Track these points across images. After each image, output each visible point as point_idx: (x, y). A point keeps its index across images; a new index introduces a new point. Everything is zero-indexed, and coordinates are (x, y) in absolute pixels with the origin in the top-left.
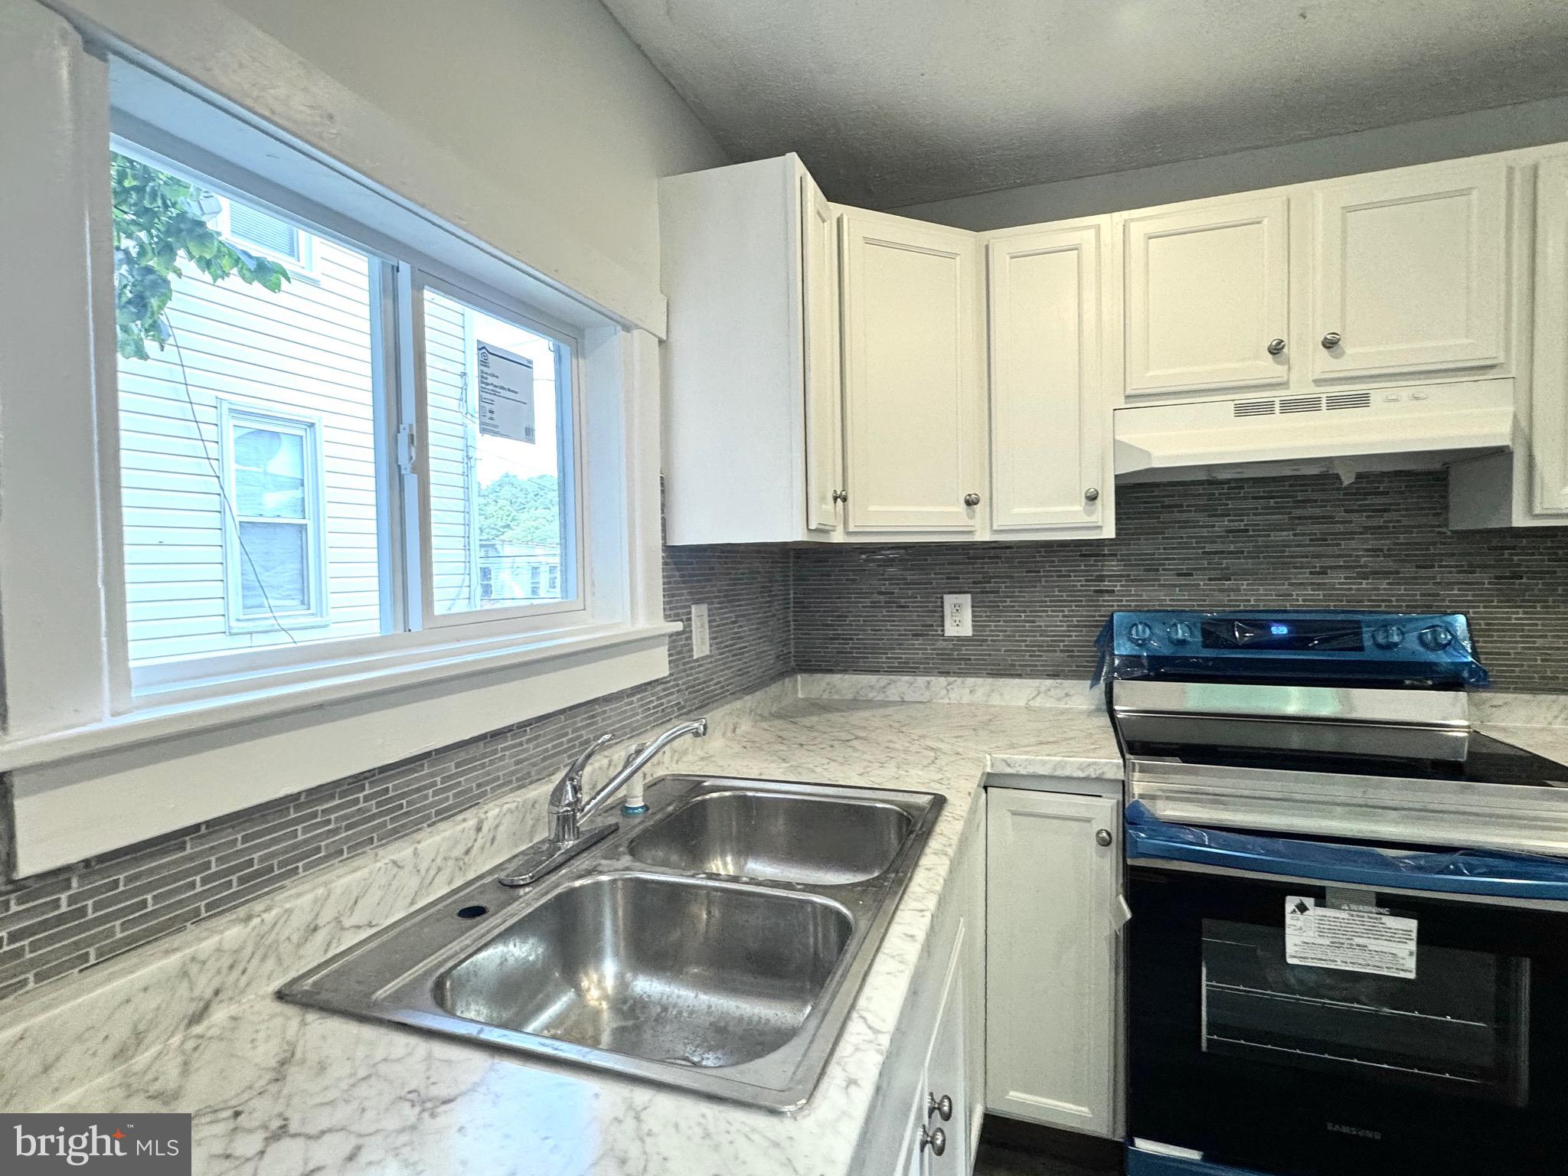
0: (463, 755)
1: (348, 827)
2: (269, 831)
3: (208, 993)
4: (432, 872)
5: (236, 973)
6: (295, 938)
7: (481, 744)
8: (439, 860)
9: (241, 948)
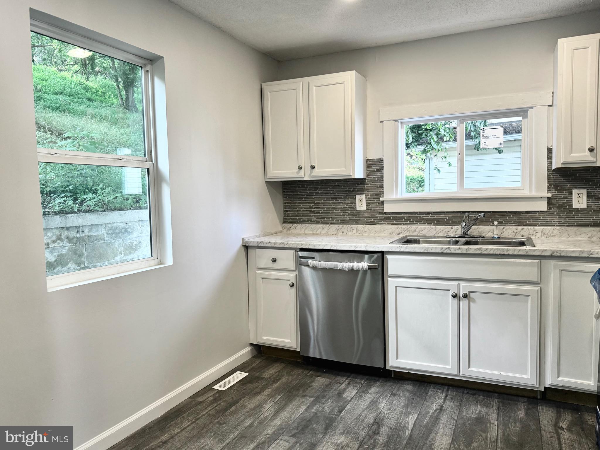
0: (453, 215)
1: (427, 220)
2: (413, 216)
3: (400, 232)
4: (439, 232)
5: (404, 231)
6: (412, 231)
7: (459, 214)
8: (441, 230)
9: (404, 229)
